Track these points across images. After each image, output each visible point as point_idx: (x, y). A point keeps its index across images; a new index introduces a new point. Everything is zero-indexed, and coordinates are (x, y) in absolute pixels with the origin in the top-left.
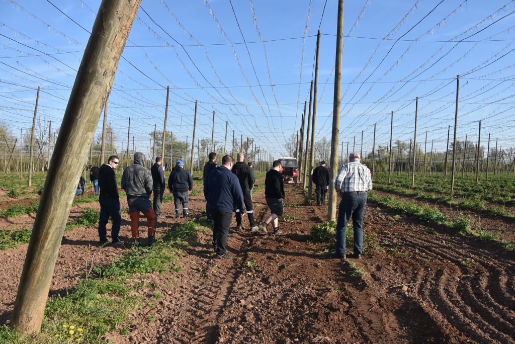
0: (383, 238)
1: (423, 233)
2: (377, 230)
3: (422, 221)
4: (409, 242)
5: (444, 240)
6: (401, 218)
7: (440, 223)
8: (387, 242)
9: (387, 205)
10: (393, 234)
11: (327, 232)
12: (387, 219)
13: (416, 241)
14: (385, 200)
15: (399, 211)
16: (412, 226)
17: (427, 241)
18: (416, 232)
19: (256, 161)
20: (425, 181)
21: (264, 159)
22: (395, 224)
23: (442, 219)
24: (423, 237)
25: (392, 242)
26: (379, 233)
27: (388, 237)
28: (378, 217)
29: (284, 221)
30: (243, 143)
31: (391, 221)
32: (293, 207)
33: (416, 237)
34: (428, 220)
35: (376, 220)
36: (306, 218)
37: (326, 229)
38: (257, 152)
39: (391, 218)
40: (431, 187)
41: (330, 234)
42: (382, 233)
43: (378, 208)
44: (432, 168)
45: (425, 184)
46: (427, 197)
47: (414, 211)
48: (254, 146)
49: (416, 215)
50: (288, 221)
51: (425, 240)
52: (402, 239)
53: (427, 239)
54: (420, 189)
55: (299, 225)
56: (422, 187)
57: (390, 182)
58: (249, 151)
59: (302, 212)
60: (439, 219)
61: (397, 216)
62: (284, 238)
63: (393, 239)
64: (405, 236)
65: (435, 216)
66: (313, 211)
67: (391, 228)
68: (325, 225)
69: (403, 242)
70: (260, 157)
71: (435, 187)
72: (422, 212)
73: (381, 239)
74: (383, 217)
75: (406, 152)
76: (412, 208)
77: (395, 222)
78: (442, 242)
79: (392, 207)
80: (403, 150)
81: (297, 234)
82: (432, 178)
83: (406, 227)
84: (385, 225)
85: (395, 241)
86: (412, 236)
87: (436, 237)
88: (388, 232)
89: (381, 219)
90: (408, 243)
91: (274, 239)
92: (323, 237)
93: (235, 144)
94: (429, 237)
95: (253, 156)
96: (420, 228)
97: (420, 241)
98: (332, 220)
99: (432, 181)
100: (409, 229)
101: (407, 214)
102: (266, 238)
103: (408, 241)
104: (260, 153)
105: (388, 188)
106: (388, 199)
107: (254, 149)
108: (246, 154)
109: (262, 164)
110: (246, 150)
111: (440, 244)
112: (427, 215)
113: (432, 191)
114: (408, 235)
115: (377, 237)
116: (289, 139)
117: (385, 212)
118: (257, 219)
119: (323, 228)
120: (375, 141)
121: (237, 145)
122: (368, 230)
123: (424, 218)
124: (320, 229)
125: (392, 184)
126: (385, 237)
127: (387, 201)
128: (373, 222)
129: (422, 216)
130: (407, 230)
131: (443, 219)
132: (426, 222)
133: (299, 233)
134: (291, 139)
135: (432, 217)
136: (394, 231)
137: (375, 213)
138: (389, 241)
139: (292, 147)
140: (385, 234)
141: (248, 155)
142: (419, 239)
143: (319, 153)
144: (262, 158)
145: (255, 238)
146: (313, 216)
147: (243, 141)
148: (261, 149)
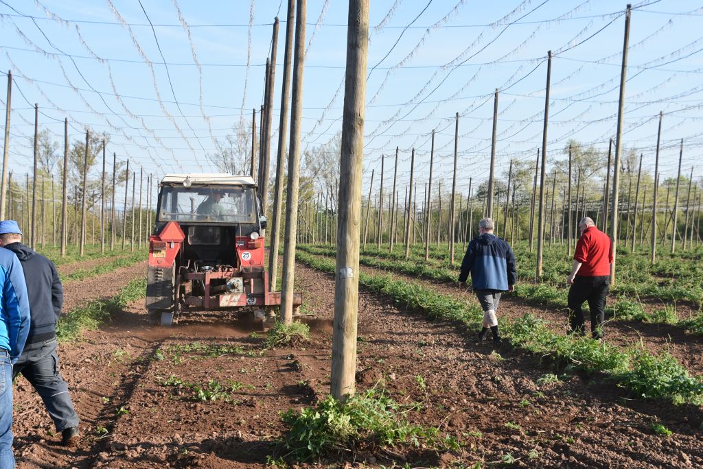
0: (500, 446)
1: (624, 431)
2: (484, 420)
3: (625, 392)
4: (576, 456)
5: (687, 452)
6: (561, 383)
7: (679, 399)
8: (509, 456)
9: (524, 346)
10: (533, 434)
11: (327, 428)
12: (518, 387)
13: (599, 453)
14: (518, 330)
15: (557, 363)
16: (594, 411)
17: (634, 456)
18: (604, 426)
19: (119, 206)
20: (655, 270)
21: (144, 203)
22: (541, 402)
23: (686, 388)
24: (623, 441)
25: (525, 458)
26: (488, 430)
27: (515, 443)
28: (493, 380)
29: (199, 400)
30: (71, 148)
31: (529, 392)
32: (234, 354)
33: (599, 443)
34: (643, 389)
35: (484, 390)
36: (271, 386)
37: (324, 420)
38: (121, 179)
39: (532, 385)
40: (669, 289)
41: (338, 435)
42: (498, 430)
43: (494, 353)
44: (681, 229)
45: (652, 278)
46: (650, 321)
47: (601, 364)
48: (109, 159)
49: (607, 375)
50: (213, 398)
51: (627, 453)
52: (555, 448)
53: (635, 449)
54: (631, 293)
55: (245, 408)
56: (637, 288)
57: (541, 274)
58: (94, 174)
59: (259, 369)
60: (676, 386)
61: (551, 379)
62: (197, 451)
63: (529, 449)
64: (565, 439)
65: (665, 379)
66: (294, 367)
67: (527, 414)
68: (323, 407)
69: (559, 459)
70: (130, 195)
71: (682, 288)
72: (625, 366)
73: (494, 448)
74: (508, 382)
75: (596, 180)
76: (596, 353)
77: (541, 395)
78: (681, 459)
79: (536, 350)
80: (589, 171)
81: (238, 439)
82: (679, 260)
83: (574, 411)
84: (510, 407)
85: (533, 454)
86: (587, 440)
87: (664, 443)
88: (517, 427)
89: (500, 387)
90: (573, 458)
91: (163, 456)
92: (316, 444)
93: (42, 150)
94: (640, 444)
95: (106, 192)
96: (620, 413)
97: (614, 454)
98: (345, 392)
99: (678, 268)
100: (583, 419)
101: (581, 372)
102: (136, 455)
103: (574, 454)
104: (130, 182)
105: (532, 291)
106: (525, 327)
107: (109, 169)
108: (83, 183)
109: (137, 216)
110: (84, 169)
111: (674, 463)
112: (641, 376)
113: (667, 300)
114: (576, 436)
115: (483, 442)
116: (228, 137)
117: (515, 366)
118: (111, 398)
119: (318, 416)
120: (497, 145)
121: (49, 152)
122: (455, 422)
123: (631, 385)
124: (309, 420)
125: (545, 279)
126: (505, 442)
127: (524, 332)
128: (473, 395)
129: (624, 378)
130: (575, 421)
131: (691, 388)
132: (636, 395)
133: (243, 435)
134: (235, 138)
135: (655, 382)
136: (536, 422)
137: (483, 370)
138: (515, 455)
139: (236, 162)
140: (508, 431)
141: (91, 186)
142: (610, 448)
143: (323, 181)
144: (137, 197)
145: (100, 459)
146: (292, 380)
147: (71, 141)
148: (134, 168)
